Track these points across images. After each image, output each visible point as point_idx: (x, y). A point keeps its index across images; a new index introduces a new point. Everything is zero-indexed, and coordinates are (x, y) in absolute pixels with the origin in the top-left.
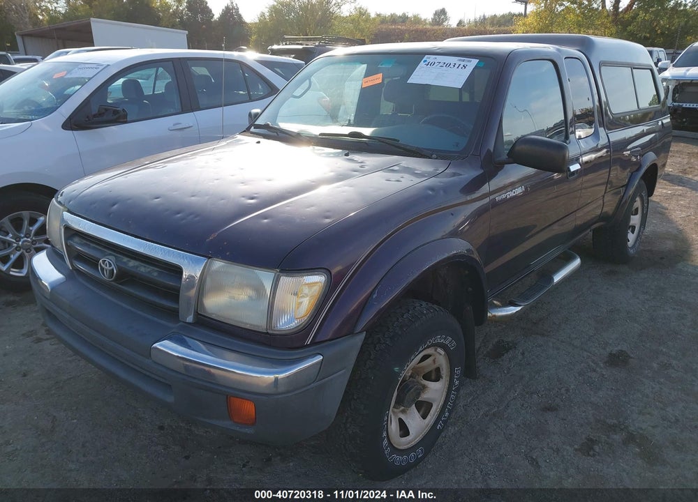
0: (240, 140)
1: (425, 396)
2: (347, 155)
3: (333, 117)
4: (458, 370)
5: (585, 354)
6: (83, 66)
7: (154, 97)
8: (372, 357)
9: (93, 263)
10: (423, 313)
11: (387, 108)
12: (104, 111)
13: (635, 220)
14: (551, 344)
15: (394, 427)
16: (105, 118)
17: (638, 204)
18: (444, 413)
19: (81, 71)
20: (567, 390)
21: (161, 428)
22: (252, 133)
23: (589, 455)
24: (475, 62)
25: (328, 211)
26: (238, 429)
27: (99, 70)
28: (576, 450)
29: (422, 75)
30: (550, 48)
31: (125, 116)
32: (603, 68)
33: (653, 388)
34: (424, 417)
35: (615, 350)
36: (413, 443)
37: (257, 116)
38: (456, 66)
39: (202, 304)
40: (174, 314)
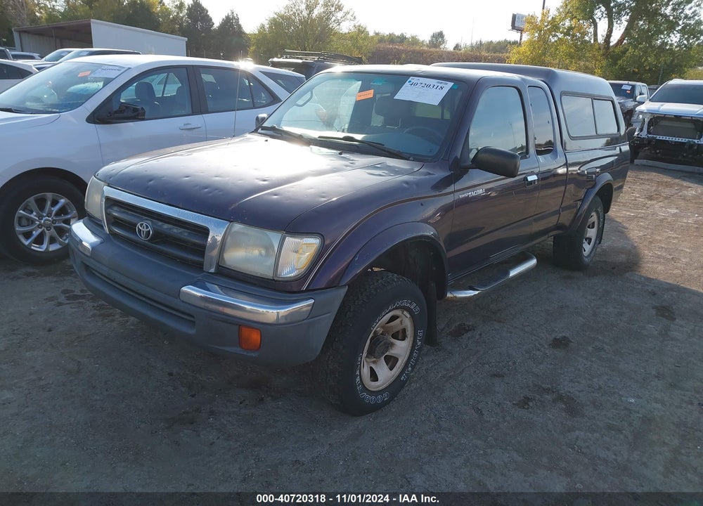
0: (250, 139)
1: (392, 352)
2: (340, 154)
3: (329, 124)
4: (420, 333)
5: (534, 338)
6: (106, 67)
7: (163, 99)
8: (352, 310)
9: (131, 227)
10: (394, 280)
11: (377, 120)
12: (124, 108)
13: (592, 233)
14: (505, 329)
15: (366, 372)
16: (125, 114)
17: (594, 218)
18: (408, 367)
19: (104, 72)
20: (514, 363)
21: (171, 374)
22: (259, 133)
23: (524, 408)
24: (450, 84)
25: (324, 193)
26: (245, 353)
27: (121, 72)
28: (514, 404)
29: (406, 93)
30: (515, 77)
31: (144, 114)
32: (563, 97)
33: (585, 364)
34: (391, 369)
35: (559, 336)
36: (381, 388)
37: (264, 120)
38: (435, 87)
39: (223, 259)
40: (199, 267)
